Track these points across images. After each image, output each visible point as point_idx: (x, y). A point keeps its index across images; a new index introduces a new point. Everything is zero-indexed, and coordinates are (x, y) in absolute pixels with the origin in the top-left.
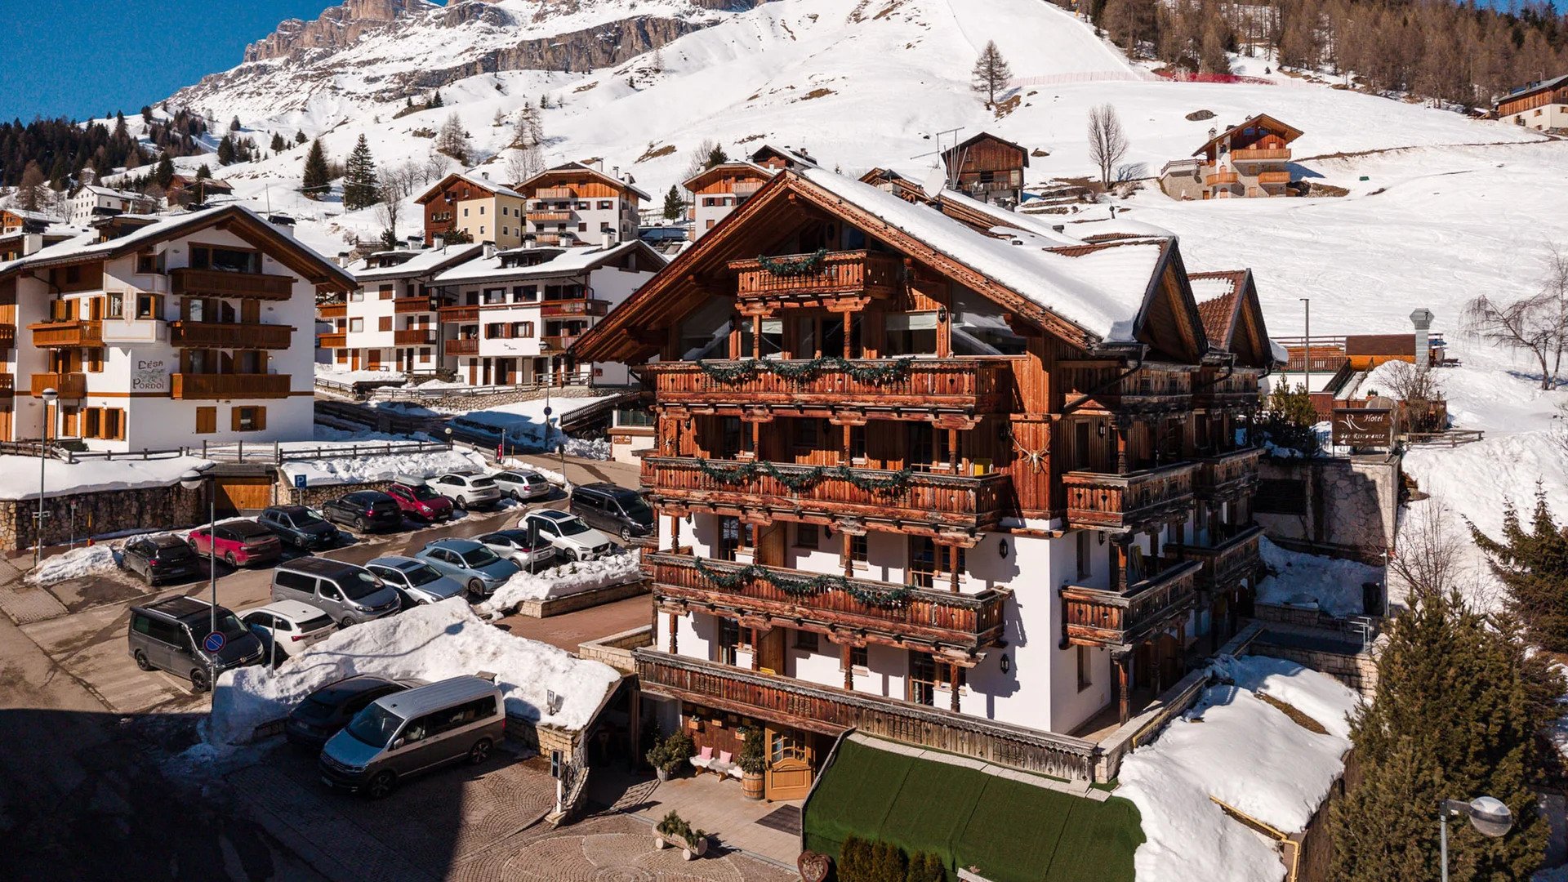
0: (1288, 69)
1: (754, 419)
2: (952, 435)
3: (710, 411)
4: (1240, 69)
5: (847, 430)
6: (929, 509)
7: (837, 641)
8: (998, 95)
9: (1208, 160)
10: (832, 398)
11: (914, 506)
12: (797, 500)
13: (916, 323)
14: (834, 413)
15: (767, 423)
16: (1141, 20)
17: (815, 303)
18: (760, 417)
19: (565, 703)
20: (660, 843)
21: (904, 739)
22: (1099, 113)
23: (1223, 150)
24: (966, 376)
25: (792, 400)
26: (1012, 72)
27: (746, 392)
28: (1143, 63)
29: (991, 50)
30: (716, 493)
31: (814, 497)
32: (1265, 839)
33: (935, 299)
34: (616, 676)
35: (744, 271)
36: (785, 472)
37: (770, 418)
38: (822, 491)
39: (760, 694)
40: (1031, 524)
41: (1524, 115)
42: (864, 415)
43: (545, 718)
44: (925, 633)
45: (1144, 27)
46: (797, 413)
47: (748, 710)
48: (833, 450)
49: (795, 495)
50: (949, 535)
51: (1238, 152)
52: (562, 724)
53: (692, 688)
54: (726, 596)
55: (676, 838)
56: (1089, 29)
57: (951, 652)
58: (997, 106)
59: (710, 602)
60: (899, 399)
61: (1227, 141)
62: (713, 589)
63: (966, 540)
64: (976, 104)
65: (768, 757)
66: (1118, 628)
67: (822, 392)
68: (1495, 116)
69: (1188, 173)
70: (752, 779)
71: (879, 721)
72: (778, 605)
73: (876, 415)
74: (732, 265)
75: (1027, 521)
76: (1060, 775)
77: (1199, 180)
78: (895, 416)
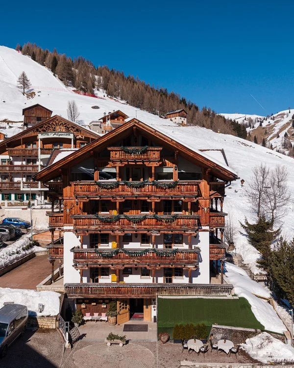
0: (109, 96)
1: (117, 201)
2: (189, 203)
3: (98, 198)
4: (97, 94)
5: (153, 204)
6: (182, 225)
7: (150, 269)
8: (26, 90)
9: (103, 122)
10: (149, 193)
11: (177, 225)
12: (135, 226)
13: (166, 170)
14: (148, 198)
15: (123, 202)
16: (69, 73)
17: (141, 163)
18: (119, 200)
19: (45, 308)
20: (109, 344)
21: (174, 294)
22: (71, 102)
23: (108, 120)
24: (195, 186)
25: (133, 194)
26: (31, 83)
27: (114, 192)
28: (69, 87)
29: (23, 75)
30: (101, 226)
31: (141, 225)
32: (264, 300)
33: (173, 163)
34: (60, 295)
35: (112, 151)
36: (132, 217)
37: (123, 200)
38: (144, 223)
39: (120, 290)
40: (204, 228)
41: (172, 119)
42: (159, 198)
43: (39, 314)
44: (181, 262)
45: (69, 76)
46: (135, 198)
47: (115, 296)
48: (138, 210)
49: (135, 225)
50: (189, 232)
51: (113, 120)
52: (48, 315)
53: (92, 293)
54: (106, 260)
55: (116, 341)
56: (52, 74)
57: (189, 266)
58: (27, 94)
59: (99, 263)
60: (172, 194)
61: (109, 117)
62: (100, 258)
63: (194, 234)
64: (19, 92)
65: (118, 311)
66: (224, 254)
67: (145, 191)
68: (166, 118)
69: (98, 125)
70: (112, 319)
71: (165, 291)
72: (128, 260)
73: (163, 198)
74: (109, 149)
75: (202, 227)
76: (223, 295)
77: (101, 128)
78: (170, 199)
